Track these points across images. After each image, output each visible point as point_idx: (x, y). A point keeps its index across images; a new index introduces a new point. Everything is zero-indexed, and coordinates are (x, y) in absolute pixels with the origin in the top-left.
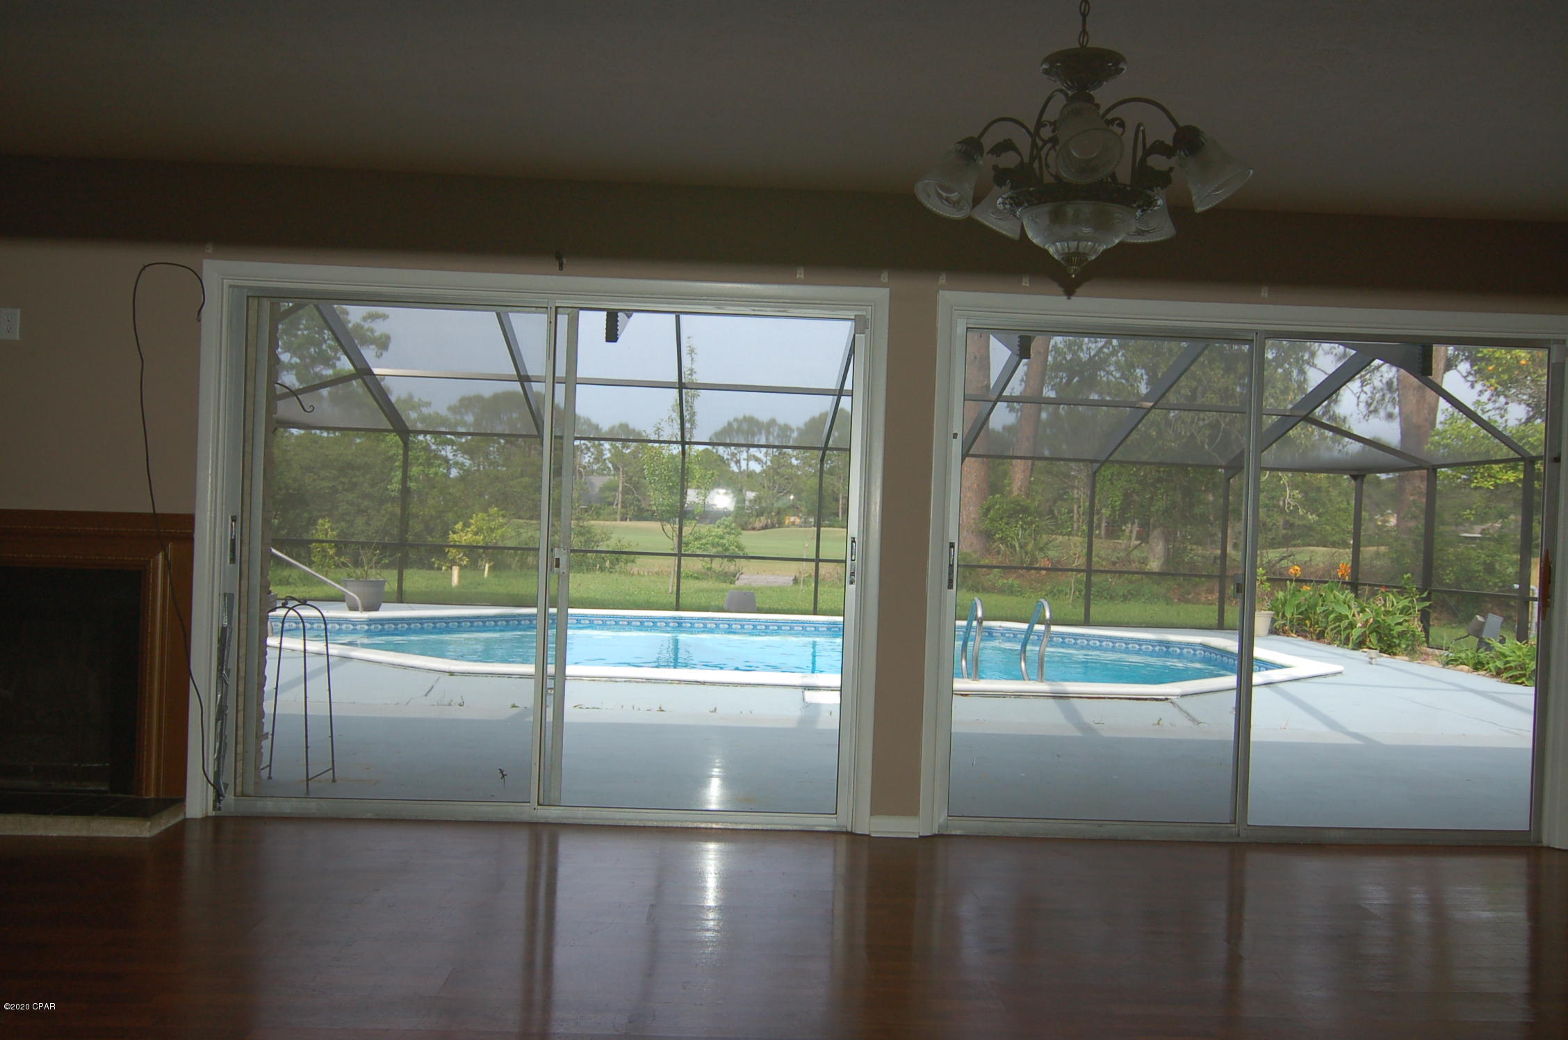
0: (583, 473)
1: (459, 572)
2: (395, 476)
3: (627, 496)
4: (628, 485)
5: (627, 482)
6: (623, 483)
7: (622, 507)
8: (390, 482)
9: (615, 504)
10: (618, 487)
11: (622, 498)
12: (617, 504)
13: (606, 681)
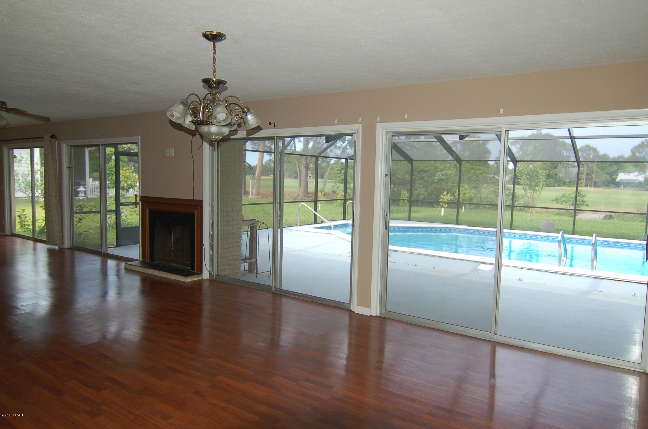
0: (567, 167)
1: (444, 210)
2: (438, 174)
3: (588, 176)
4: (589, 172)
5: (588, 170)
6: (586, 171)
7: (586, 181)
8: (435, 176)
9: (582, 179)
10: (584, 172)
11: (586, 177)
12: (583, 180)
13: (410, 253)
